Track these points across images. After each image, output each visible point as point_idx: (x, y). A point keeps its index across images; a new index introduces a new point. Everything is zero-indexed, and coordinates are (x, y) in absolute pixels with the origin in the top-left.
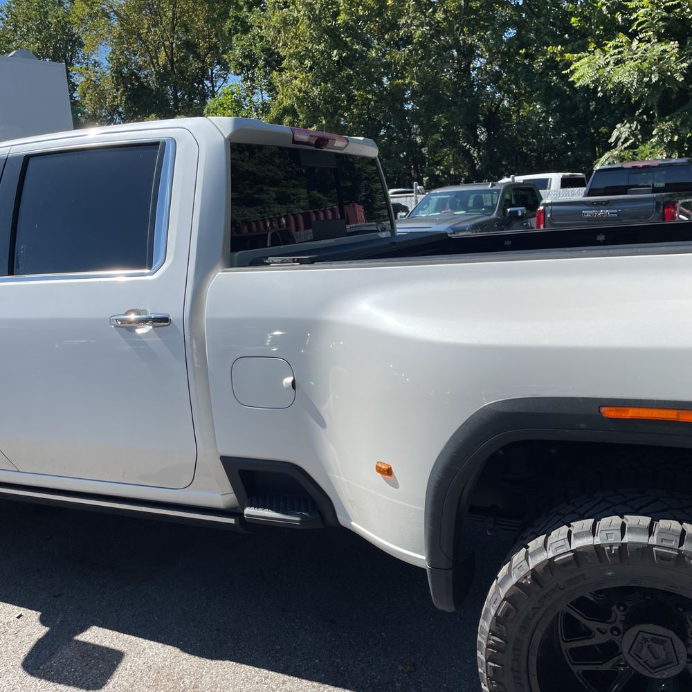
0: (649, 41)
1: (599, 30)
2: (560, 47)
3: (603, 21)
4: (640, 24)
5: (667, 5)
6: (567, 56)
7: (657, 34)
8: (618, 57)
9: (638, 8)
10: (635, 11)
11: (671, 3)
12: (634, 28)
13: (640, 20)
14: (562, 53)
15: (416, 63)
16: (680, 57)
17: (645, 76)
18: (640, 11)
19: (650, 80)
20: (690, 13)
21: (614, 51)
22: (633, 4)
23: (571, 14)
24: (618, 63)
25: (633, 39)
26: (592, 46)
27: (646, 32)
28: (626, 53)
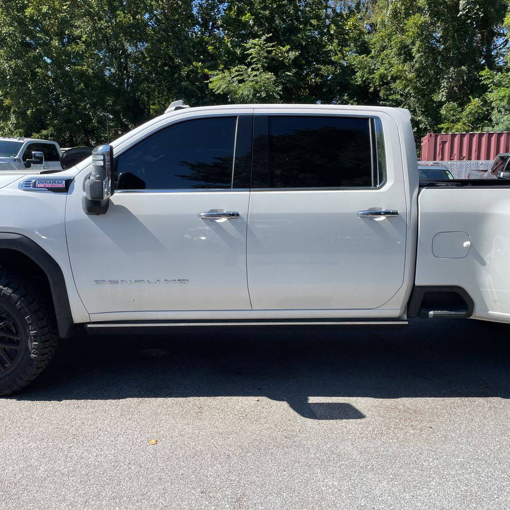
0: (258, 70)
1: (225, 57)
2: (200, 63)
3: (228, 51)
4: (252, 59)
5: (268, 49)
6: (206, 70)
7: (263, 66)
8: (240, 78)
9: (251, 48)
10: (248, 50)
11: (270, 49)
12: (249, 60)
13: (253, 55)
14: (202, 68)
15: (91, 56)
16: (275, 83)
17: (258, 92)
18: (252, 50)
19: (261, 95)
20: (281, 57)
21: (237, 73)
22: (248, 46)
23: (207, 43)
24: (241, 81)
25: (248, 67)
26: (222, 66)
27: (256, 64)
28: (245, 76)
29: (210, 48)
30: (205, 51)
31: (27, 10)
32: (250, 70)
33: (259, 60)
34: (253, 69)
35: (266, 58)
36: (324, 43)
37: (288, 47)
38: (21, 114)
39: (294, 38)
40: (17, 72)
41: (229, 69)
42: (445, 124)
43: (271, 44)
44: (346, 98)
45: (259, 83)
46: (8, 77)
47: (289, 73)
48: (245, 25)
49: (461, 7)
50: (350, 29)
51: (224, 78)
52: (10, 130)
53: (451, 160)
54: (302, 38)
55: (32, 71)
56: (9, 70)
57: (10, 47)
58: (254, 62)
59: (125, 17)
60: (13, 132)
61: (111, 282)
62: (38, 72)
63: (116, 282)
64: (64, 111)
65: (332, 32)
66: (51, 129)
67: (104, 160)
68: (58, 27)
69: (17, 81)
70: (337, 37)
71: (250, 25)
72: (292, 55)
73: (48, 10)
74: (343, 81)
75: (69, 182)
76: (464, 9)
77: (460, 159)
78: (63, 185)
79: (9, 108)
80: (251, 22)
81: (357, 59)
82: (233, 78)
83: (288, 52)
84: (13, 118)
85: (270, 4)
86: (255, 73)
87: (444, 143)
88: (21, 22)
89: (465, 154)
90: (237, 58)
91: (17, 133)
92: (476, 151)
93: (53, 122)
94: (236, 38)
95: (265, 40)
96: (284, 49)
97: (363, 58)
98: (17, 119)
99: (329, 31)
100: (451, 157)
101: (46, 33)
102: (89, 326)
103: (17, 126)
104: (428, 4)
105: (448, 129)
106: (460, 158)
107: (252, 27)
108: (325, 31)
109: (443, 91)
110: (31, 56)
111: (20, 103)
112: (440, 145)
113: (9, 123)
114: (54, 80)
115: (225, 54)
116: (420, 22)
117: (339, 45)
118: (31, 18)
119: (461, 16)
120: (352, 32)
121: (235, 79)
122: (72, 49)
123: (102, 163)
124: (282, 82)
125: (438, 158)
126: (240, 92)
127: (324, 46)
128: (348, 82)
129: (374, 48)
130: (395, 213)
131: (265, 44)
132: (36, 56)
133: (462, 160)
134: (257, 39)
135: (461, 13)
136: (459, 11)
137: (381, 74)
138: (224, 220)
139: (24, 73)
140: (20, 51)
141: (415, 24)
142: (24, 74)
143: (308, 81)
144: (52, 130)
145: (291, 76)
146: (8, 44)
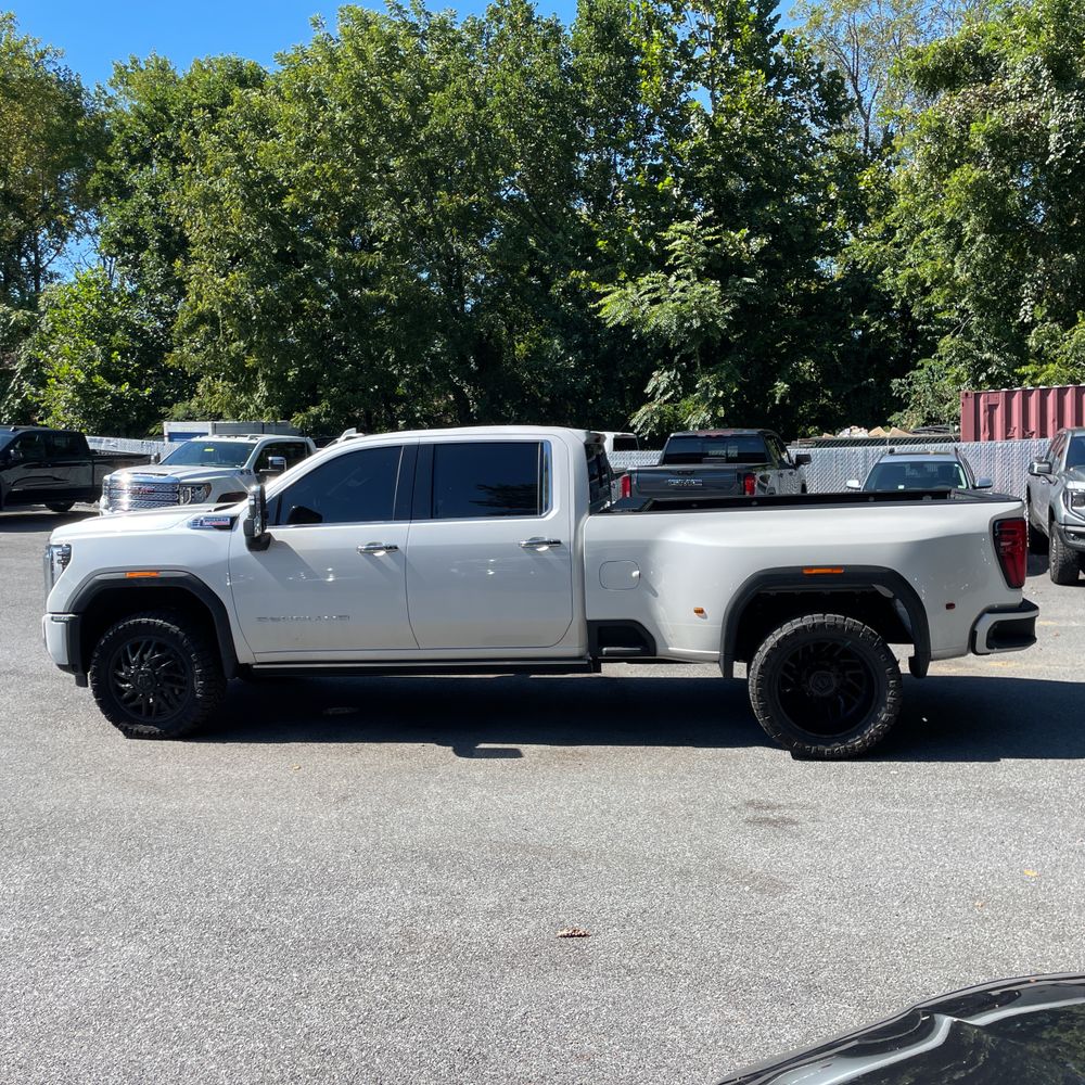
0: (688, 278)
1: (630, 257)
3: (634, 246)
4: (677, 258)
5: (707, 238)
6: (594, 284)
7: (697, 271)
8: (654, 296)
9: (675, 239)
10: (670, 242)
11: (710, 238)
12: (671, 261)
13: (677, 253)
14: (587, 280)
15: (395, 271)
16: (723, 300)
17: (686, 320)
18: (678, 242)
19: (691, 325)
20: (732, 251)
21: (651, 286)
22: (668, 235)
23: (596, 234)
24: (654, 302)
25: (669, 275)
26: (623, 276)
27: (685, 268)
28: (663, 291)
29: (600, 243)
30: (593, 250)
31: (285, 200)
32: (673, 278)
33: (689, 261)
34: (679, 278)
35: (704, 254)
36: (818, 218)
37: (746, 231)
38: (277, 381)
39: (758, 212)
40: (268, 308)
41: (634, 281)
42: (1029, 367)
43: (713, 230)
44: (865, 317)
45: (688, 303)
46: (254, 318)
47: (748, 280)
48: (666, 197)
49: (1052, 147)
50: (868, 188)
51: (624, 297)
52: (257, 407)
53: (1007, 438)
54: (774, 212)
55: (294, 304)
56: (255, 306)
57: (257, 265)
58: (680, 264)
59: (450, 201)
60: (262, 411)
61: (272, 619)
62: (305, 304)
63: (279, 619)
64: (348, 372)
65: (832, 197)
66: (325, 404)
67: (255, 500)
68: (338, 224)
69: (268, 325)
70: (843, 206)
71: (673, 197)
72: (756, 244)
73: (322, 196)
74: (858, 285)
75: (234, 519)
76: (1058, 150)
77: (1024, 437)
78: (228, 523)
79: (255, 371)
80: (674, 192)
81: (867, 251)
82: (641, 296)
83: (747, 240)
84: (262, 386)
85: (712, 155)
86: (683, 284)
87: (991, 408)
88: (275, 220)
89: (1033, 426)
90: (652, 258)
91: (268, 413)
92: (1054, 420)
93: (329, 391)
94: (651, 220)
95: (699, 224)
96: (738, 236)
97: (878, 247)
98: (269, 388)
99: (826, 195)
100: (1007, 432)
101: (318, 234)
102: (255, 667)
103: (269, 401)
104: (990, 145)
105: (1035, 375)
106: (1024, 434)
107: (678, 201)
108: (820, 194)
109: (1026, 304)
110: (291, 280)
111: (272, 362)
112: (985, 411)
113: (256, 396)
114: (333, 316)
115: (629, 253)
116: (971, 180)
117: (848, 220)
118: (294, 212)
119: (1052, 162)
120: (873, 193)
121: (646, 296)
122: (362, 262)
123: (253, 503)
124: (735, 297)
125: (984, 435)
126: (653, 321)
127: (818, 224)
128: (869, 288)
129: (901, 227)
130: (559, 542)
131: (701, 229)
132: (300, 277)
133: (1029, 438)
134: (686, 222)
135: (1052, 157)
136: (1048, 153)
137: (909, 277)
138: (382, 553)
139: (281, 308)
140: (275, 271)
141: (962, 183)
142: (280, 310)
143: (789, 290)
144: (327, 406)
145: (753, 284)
146: (254, 260)
